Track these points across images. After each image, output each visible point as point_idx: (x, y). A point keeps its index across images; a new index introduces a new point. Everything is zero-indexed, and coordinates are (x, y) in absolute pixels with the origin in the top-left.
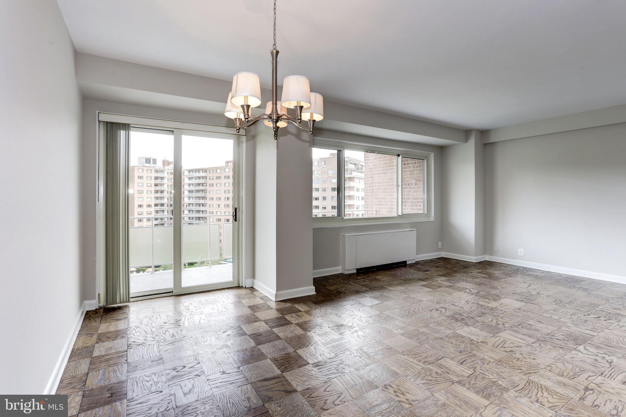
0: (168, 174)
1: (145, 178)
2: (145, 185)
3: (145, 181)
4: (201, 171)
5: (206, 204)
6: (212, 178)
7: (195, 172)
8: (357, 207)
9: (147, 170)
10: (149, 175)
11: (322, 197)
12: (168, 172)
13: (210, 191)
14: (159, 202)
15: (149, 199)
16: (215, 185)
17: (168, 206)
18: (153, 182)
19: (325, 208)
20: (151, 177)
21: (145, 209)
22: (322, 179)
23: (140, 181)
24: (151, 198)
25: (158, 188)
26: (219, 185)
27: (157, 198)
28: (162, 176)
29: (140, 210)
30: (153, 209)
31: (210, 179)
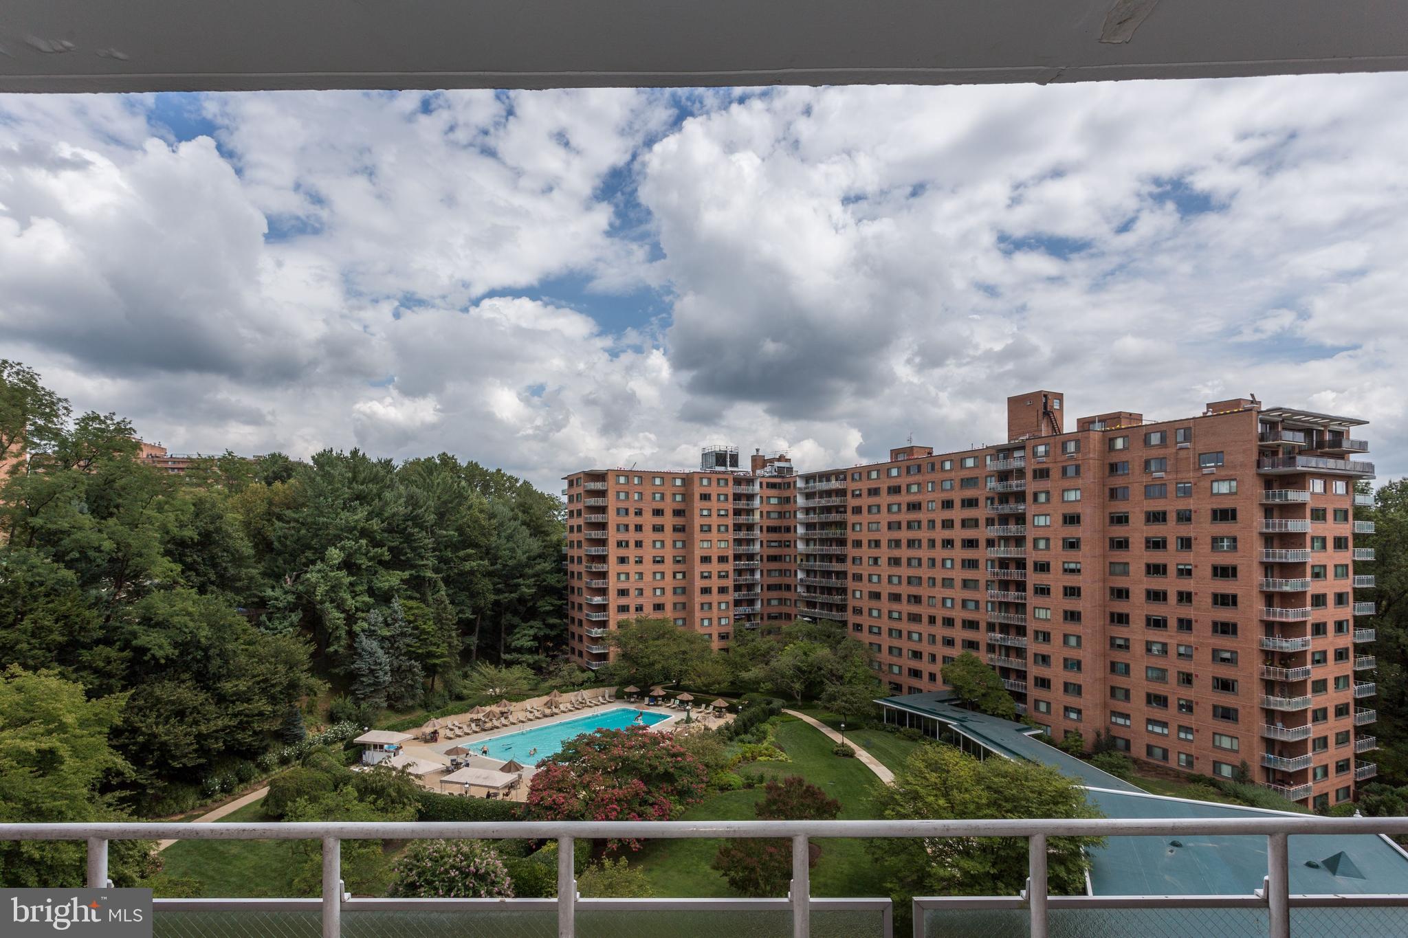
0: (761, 486)
1: (714, 497)
2: (714, 514)
3: (714, 504)
4: (833, 478)
5: (845, 556)
6: (858, 492)
7: (820, 481)
8: (1317, 570)
9: (718, 480)
10: (723, 490)
11: (1177, 538)
12: (761, 483)
13: (853, 524)
14: (743, 549)
15: (723, 545)
16: (865, 510)
17: (762, 560)
18: (730, 506)
19: (1189, 572)
20: (726, 495)
21: (715, 567)
22: (1177, 483)
23: (706, 504)
24: (726, 542)
25: (742, 519)
26: (874, 510)
27: (738, 542)
28: (750, 492)
29: (706, 568)
30: (730, 567)
31: (853, 496)
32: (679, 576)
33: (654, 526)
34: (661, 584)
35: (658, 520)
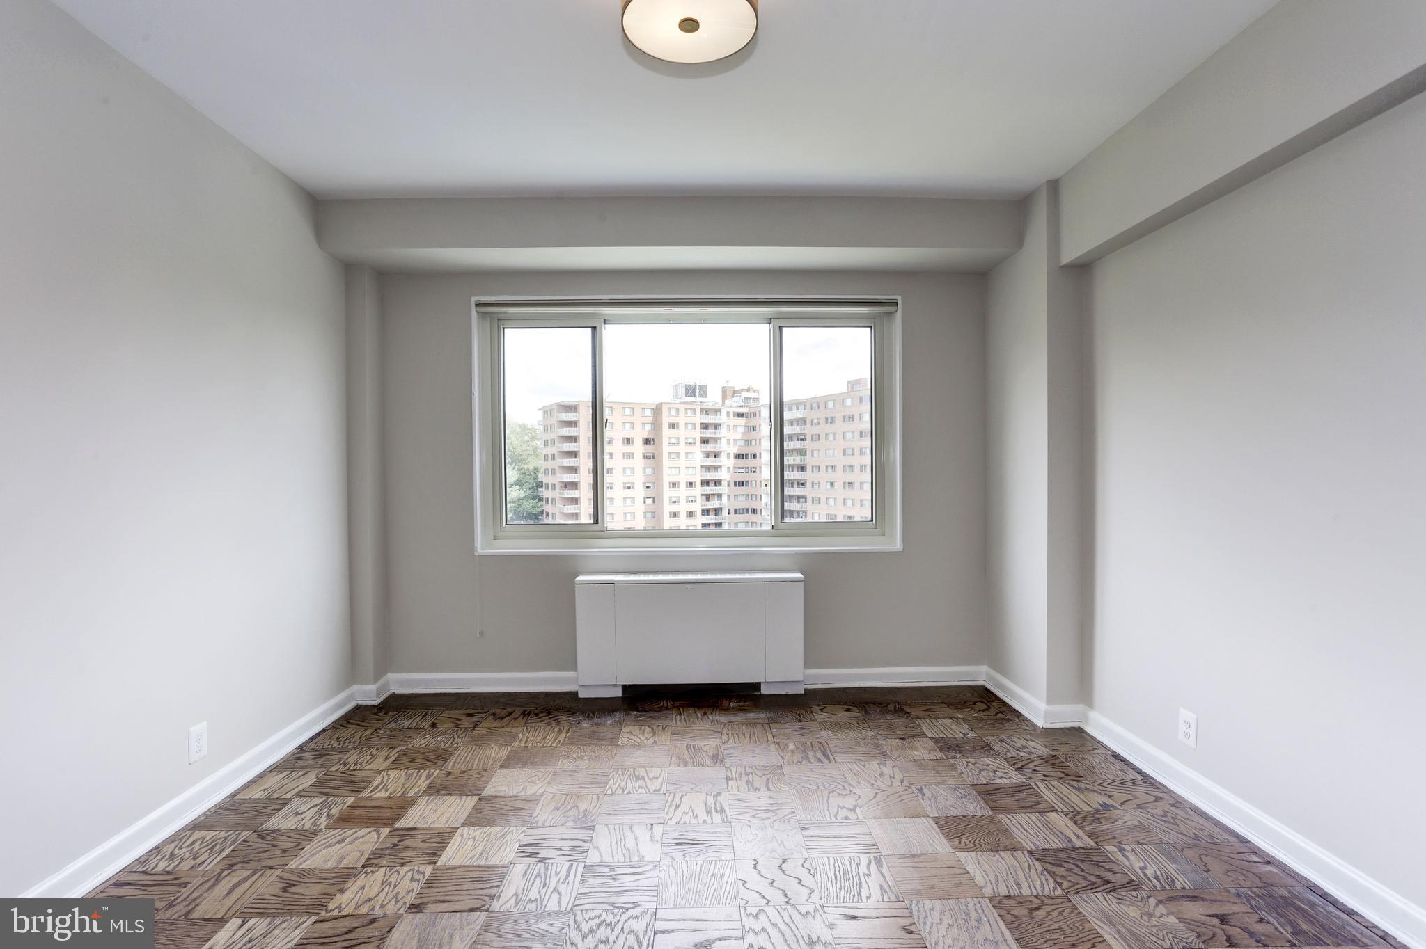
0: (728, 416)
1: (682, 426)
2: (682, 441)
3: (681, 432)
4: (794, 408)
5: (806, 481)
6: (816, 421)
9: (686, 409)
10: (690, 420)
12: (728, 413)
13: (812, 451)
14: (710, 476)
15: (691, 471)
16: (823, 437)
17: (728, 485)
18: (699, 434)
20: (694, 425)
21: (683, 492)
23: (673, 433)
24: (694, 469)
25: (710, 447)
26: (831, 437)
27: (708, 468)
28: (717, 421)
29: (674, 493)
30: (699, 490)
31: (812, 424)
32: (649, 501)
33: (624, 454)
34: (631, 509)
35: (628, 448)
